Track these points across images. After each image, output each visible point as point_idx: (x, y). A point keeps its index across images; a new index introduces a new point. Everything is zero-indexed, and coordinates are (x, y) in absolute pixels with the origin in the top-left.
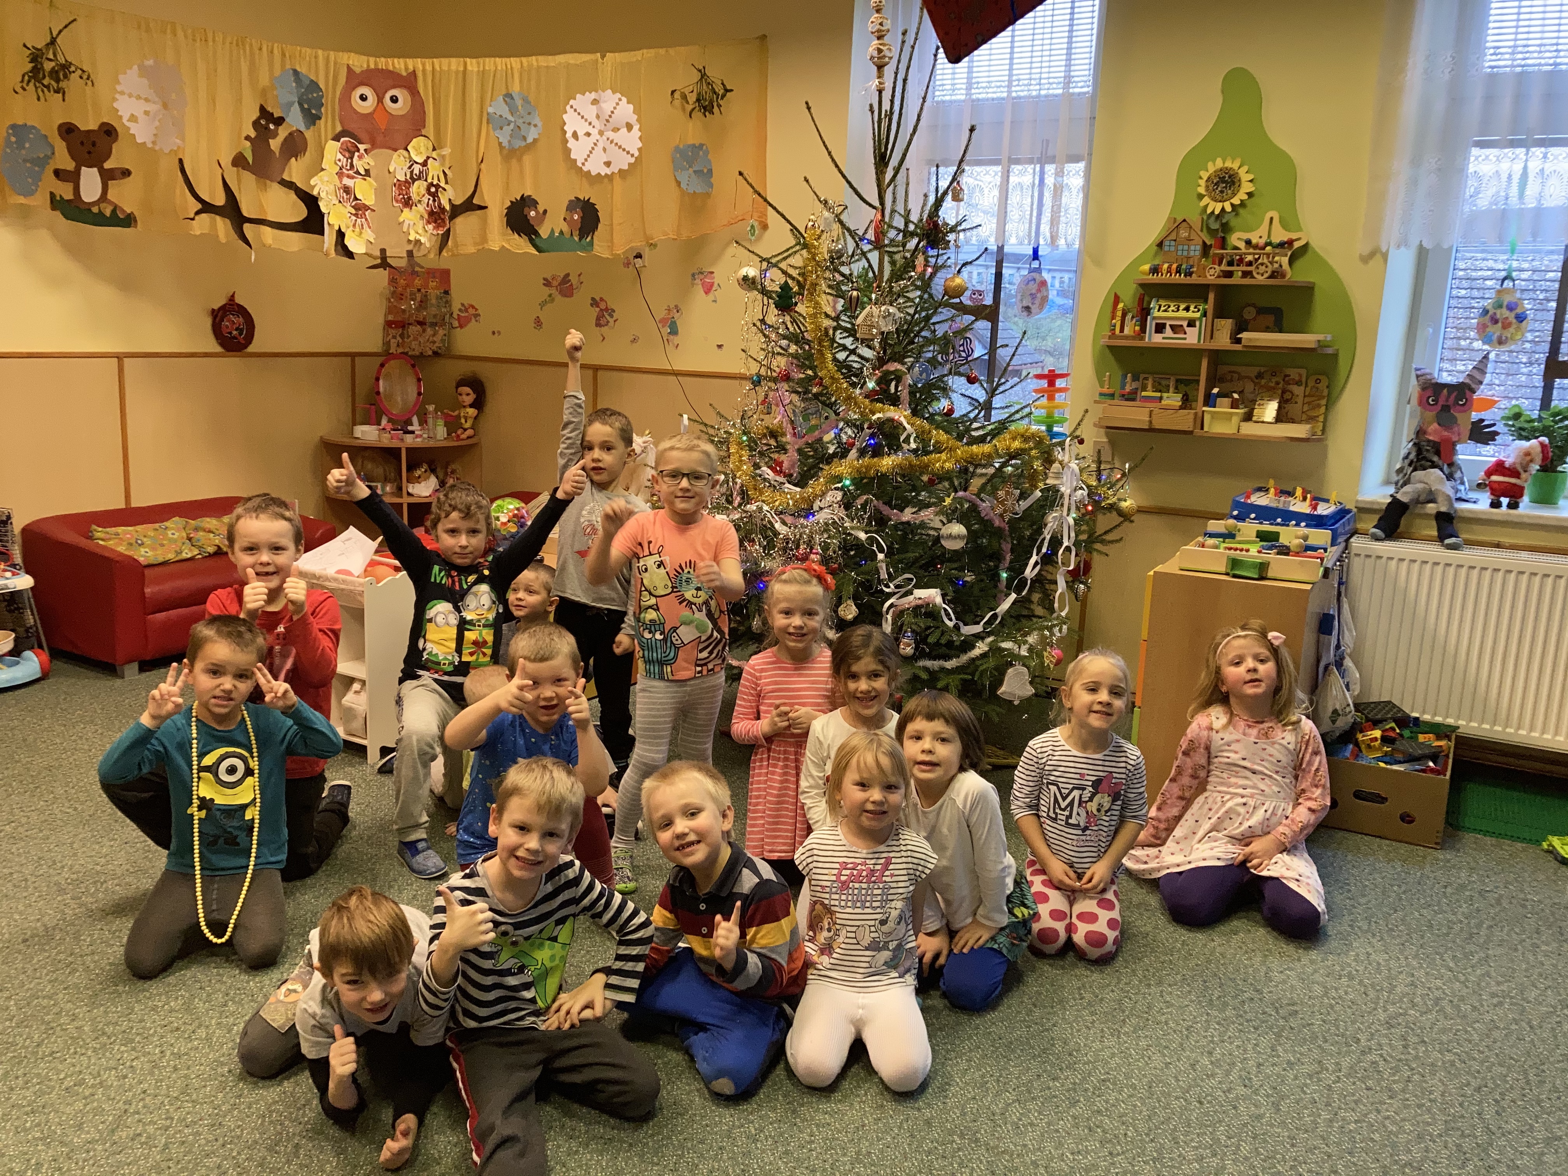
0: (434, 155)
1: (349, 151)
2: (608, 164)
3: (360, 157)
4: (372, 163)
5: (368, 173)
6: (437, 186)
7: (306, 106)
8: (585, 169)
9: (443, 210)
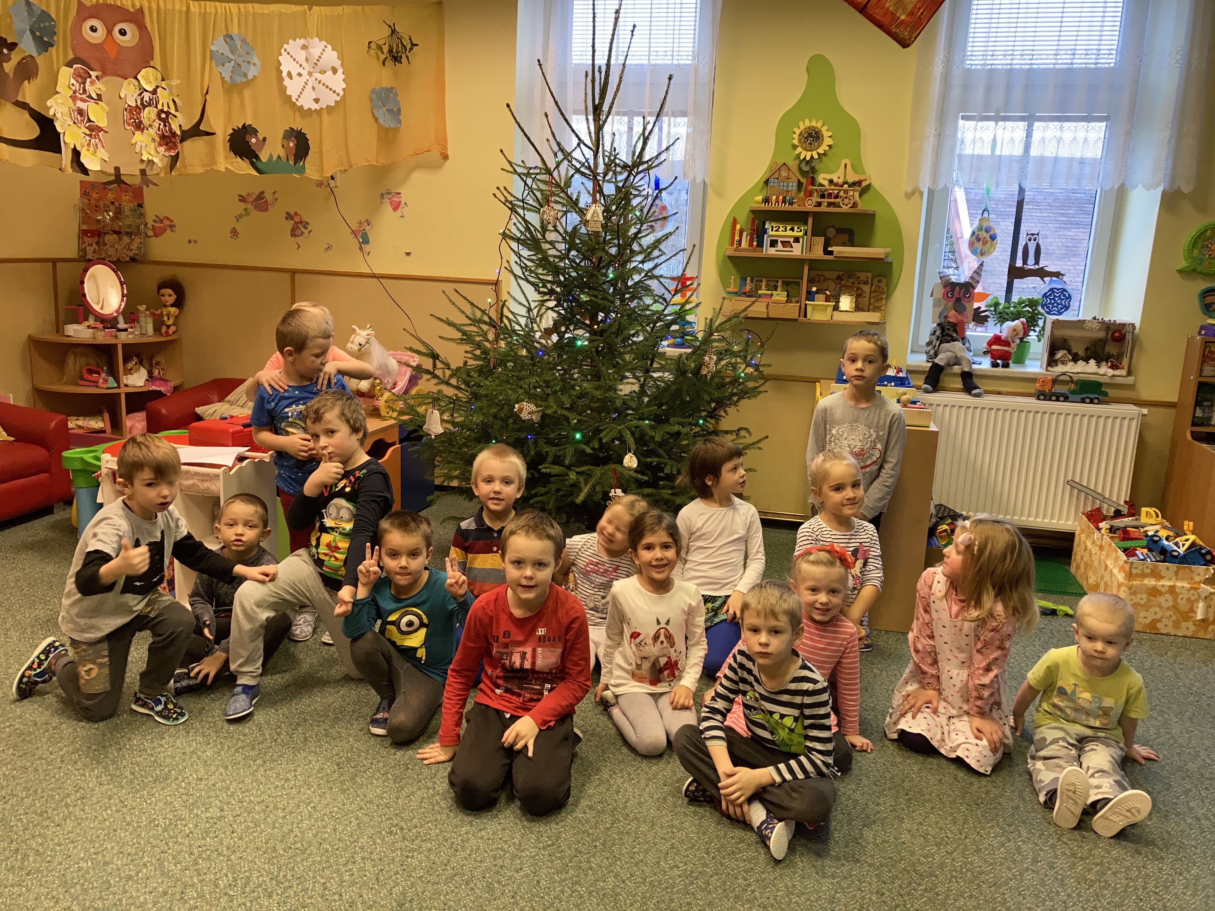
0: (164, 84)
1: (81, 77)
2: (317, 101)
3: (92, 83)
4: (104, 89)
5: (99, 97)
6: (168, 113)
7: (38, 34)
8: (299, 104)
9: (174, 134)
